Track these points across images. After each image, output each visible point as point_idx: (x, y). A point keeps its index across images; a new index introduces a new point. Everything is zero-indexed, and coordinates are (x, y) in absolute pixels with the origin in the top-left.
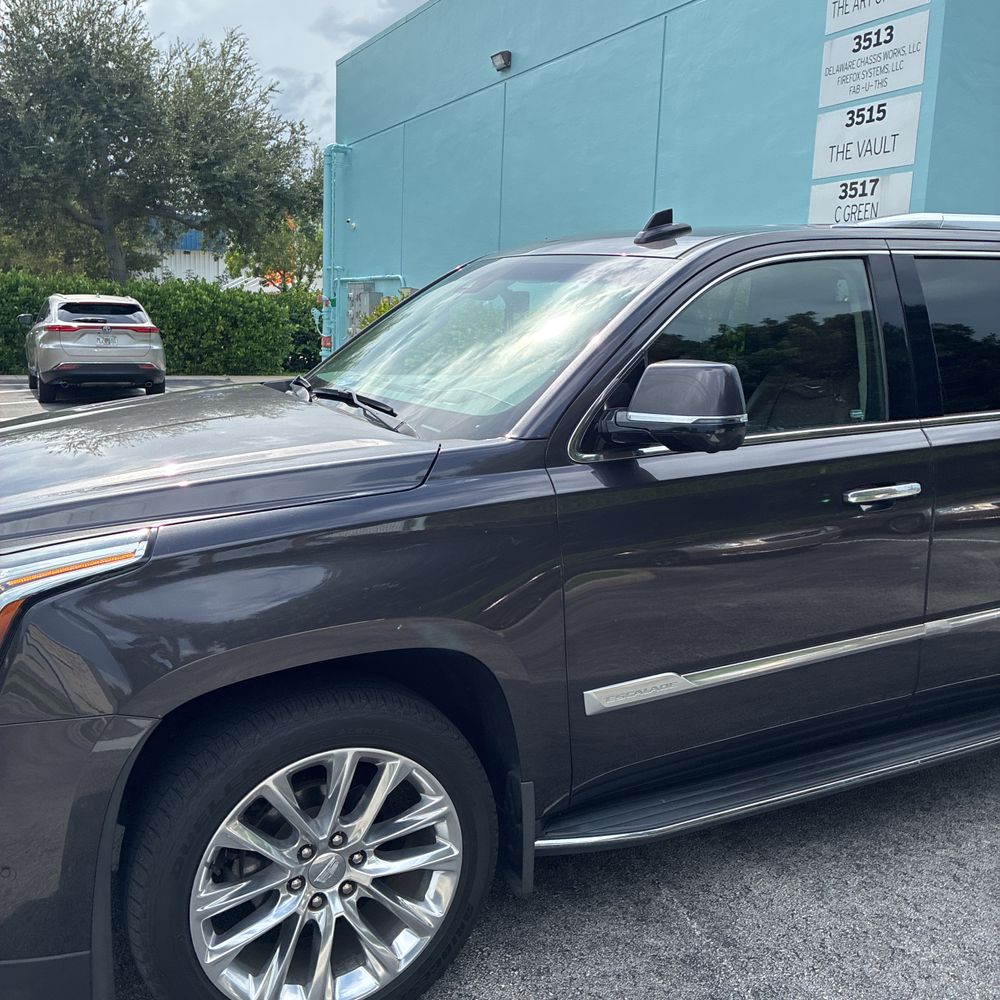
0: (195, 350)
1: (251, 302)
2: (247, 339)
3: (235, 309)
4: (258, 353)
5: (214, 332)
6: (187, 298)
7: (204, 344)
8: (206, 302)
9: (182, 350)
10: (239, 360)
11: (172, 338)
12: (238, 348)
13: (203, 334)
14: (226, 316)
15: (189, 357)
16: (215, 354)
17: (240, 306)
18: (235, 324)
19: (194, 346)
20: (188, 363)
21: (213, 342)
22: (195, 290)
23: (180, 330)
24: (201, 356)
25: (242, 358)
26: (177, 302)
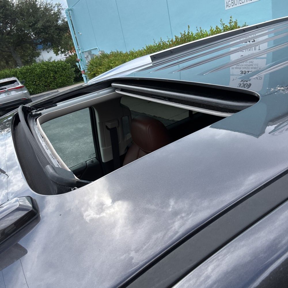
0: (47, 84)
1: (59, 64)
2: (61, 76)
3: (55, 68)
4: (65, 80)
5: (51, 77)
6: (39, 69)
7: (49, 81)
8: (45, 68)
9: (43, 84)
10: (61, 83)
11: (39, 81)
12: (59, 80)
13: (48, 78)
14: (52, 71)
15: (46, 86)
16: (53, 83)
17: (56, 67)
18: (56, 73)
19: (46, 82)
20: (46, 88)
21: (51, 80)
22: (41, 65)
23: (40, 79)
24: (49, 85)
25: (61, 82)
26: (36, 70)
